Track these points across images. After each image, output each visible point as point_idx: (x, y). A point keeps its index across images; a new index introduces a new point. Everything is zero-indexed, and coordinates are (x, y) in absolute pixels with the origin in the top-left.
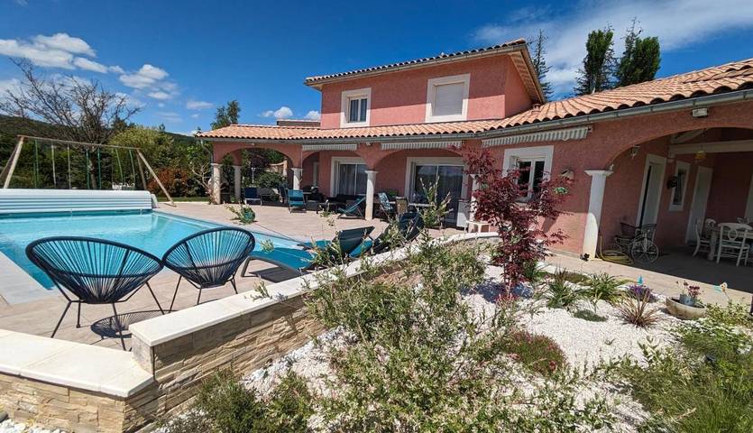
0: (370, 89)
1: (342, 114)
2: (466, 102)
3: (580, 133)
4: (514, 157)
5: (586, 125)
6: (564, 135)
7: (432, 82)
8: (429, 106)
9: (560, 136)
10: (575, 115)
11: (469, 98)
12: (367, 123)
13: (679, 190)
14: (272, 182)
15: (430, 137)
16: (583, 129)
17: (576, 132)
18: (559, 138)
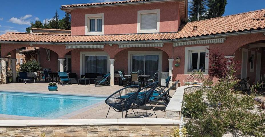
0: (103, 14)
1: (86, 27)
2: (158, 23)
3: (222, 40)
4: (190, 51)
5: (224, 37)
6: (214, 41)
7: (139, 12)
8: (139, 25)
9: (212, 42)
10: (220, 33)
11: (160, 21)
12: (103, 33)
13: (252, 63)
14: (32, 68)
15: (148, 42)
16: (222, 39)
17: (219, 40)
18: (212, 43)
